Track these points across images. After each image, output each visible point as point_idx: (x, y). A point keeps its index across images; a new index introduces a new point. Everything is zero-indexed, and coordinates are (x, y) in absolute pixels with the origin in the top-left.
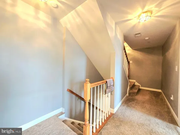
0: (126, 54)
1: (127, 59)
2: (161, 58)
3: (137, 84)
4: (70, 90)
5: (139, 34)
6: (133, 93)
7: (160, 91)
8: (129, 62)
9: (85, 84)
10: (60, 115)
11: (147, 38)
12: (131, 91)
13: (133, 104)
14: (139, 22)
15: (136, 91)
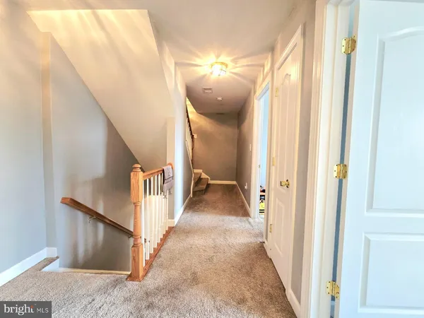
0: (189, 121)
1: (190, 130)
2: (236, 131)
3: (204, 176)
4: (72, 199)
5: (210, 89)
6: (200, 191)
7: (234, 183)
8: (192, 137)
9: (132, 174)
10: (47, 265)
11: (220, 99)
12: (197, 189)
13: (201, 207)
14: (211, 73)
15: (205, 187)
